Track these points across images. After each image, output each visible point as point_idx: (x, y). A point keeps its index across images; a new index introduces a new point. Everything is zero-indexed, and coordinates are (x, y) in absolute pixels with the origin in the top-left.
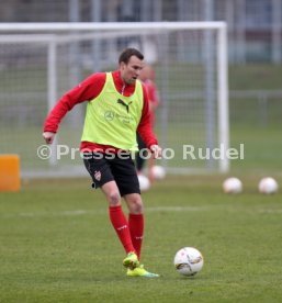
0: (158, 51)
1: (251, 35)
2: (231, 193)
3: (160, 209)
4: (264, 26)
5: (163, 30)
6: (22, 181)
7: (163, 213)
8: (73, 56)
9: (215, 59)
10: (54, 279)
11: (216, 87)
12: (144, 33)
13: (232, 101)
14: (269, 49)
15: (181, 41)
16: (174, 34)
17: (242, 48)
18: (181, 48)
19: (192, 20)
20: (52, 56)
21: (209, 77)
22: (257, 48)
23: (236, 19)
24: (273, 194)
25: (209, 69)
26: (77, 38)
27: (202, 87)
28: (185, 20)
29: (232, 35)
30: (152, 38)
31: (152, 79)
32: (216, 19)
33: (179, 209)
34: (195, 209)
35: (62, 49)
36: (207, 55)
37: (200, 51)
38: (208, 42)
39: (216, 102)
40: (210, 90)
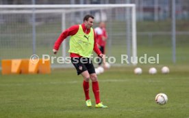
0: (107, 16)
1: (145, 10)
2: (138, 74)
3: (108, 80)
4: (151, 6)
5: (109, 7)
6: (51, 69)
7: (110, 82)
8: (72, 18)
9: (131, 19)
10: (65, 109)
11: (131, 31)
12: (101, 9)
13: (138, 37)
14: (153, 15)
15: (117, 12)
16: (114, 9)
17: (142, 15)
18: (117, 15)
19: (121, 3)
20: (64, 18)
21: (128, 27)
22: (148, 14)
23: (139, 3)
24: (155, 74)
25: (129, 23)
26: (74, 11)
27: (125, 31)
28: (119, 3)
29: (138, 9)
30: (105, 11)
31: (105, 27)
32: (131, 3)
33: (116, 81)
34: (122, 81)
35: (68, 15)
36: (128, 18)
37: (124, 16)
38: (128, 12)
39: (131, 37)
40: (129, 32)
